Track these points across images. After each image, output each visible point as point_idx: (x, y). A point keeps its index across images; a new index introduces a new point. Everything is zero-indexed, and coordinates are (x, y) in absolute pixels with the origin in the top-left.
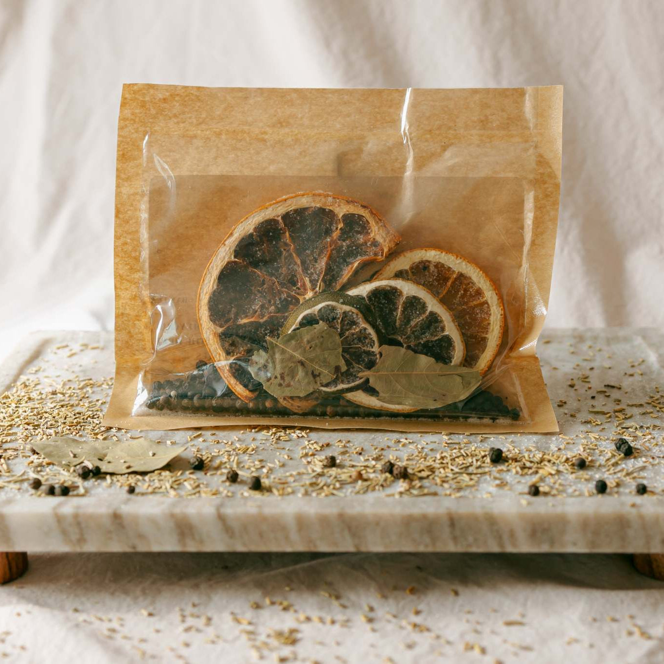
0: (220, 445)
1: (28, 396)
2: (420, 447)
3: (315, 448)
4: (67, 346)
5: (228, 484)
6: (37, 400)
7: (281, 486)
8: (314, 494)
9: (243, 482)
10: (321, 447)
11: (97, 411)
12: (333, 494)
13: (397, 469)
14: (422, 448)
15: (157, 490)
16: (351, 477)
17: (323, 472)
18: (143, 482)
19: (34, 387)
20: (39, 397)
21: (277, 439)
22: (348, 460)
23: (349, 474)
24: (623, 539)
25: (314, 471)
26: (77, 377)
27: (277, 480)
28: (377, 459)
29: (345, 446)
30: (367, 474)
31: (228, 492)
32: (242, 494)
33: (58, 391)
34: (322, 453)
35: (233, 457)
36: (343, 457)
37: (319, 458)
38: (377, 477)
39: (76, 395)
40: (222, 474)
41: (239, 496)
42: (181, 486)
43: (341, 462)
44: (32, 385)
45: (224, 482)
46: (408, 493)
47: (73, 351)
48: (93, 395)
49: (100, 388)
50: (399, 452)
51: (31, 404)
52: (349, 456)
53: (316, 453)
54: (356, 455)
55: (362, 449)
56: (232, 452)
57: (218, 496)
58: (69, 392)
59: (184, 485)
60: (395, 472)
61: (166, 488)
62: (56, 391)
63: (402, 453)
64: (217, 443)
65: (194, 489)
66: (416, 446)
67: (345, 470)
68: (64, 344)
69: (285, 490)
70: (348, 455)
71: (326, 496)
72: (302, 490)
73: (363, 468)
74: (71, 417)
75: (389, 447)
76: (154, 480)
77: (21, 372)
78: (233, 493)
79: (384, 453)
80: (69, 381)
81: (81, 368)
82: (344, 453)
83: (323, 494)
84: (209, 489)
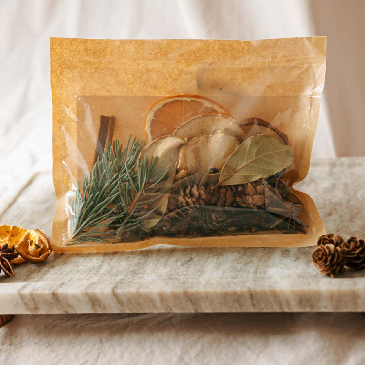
24: (355, 304)
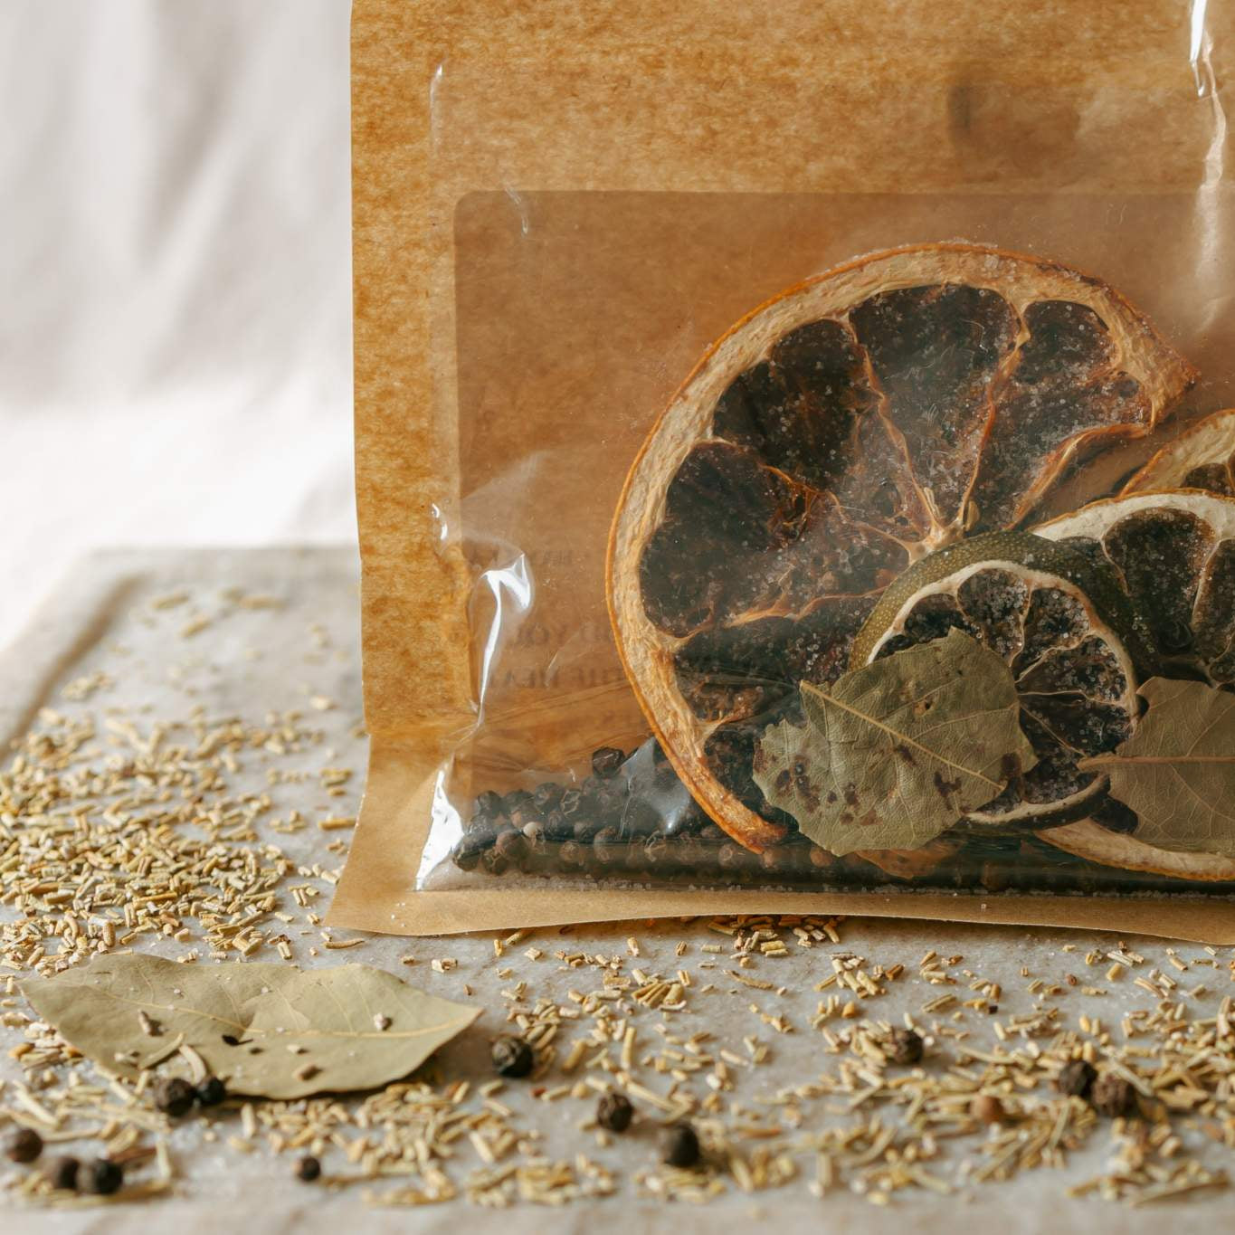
0: (585, 971)
1: (51, 788)
2: (1168, 985)
3: (861, 989)
4: (183, 599)
5: (600, 1136)
6: (80, 798)
7: (759, 1149)
8: (858, 1186)
9: (647, 1130)
10: (876, 982)
11: (243, 839)
12: (913, 1183)
13: (1105, 1087)
14: (1173, 988)
15: (387, 1169)
16: (967, 1107)
17: (885, 1087)
18: (349, 1128)
19: (75, 751)
20: (84, 790)
21: (752, 951)
22: (958, 1037)
23: (962, 1099)
25: (859, 1084)
26: (201, 711)
27: (747, 1121)
28: (1044, 1033)
29: (948, 981)
30: (1016, 1096)
31: (601, 1174)
32: (642, 1182)
33: (140, 767)
34: (883, 1005)
35: (621, 1023)
36: (942, 1022)
37: (871, 1034)
38: (1044, 1109)
39: (188, 779)
40: (588, 1094)
41: (632, 1188)
42: (461, 1148)
43: (937, 1044)
44: (71, 744)
45: (588, 1128)
46: (1140, 1178)
47: (200, 618)
48: (238, 779)
49: (256, 755)
50: (1106, 1001)
51: (54, 820)
52: (961, 1019)
53: (864, 1004)
54: (981, 1015)
55: (999, 992)
56: (618, 1004)
57: (570, 1191)
58: (170, 768)
59: (471, 1144)
60: (1100, 1098)
61: (415, 1160)
62: (133, 766)
63: (1115, 1006)
64: (578, 965)
65: (500, 1159)
66: (1156, 977)
67: (949, 1080)
68: (176, 592)
69: (772, 1166)
70: (957, 1015)
71: (895, 1188)
72: (822, 1168)
73: (1001, 1070)
74: (165, 866)
75: (1075, 981)
76: (383, 1121)
77: (45, 694)
78: (615, 1176)
79: (1063, 1005)
80: (177, 727)
81: (215, 679)
82: (946, 1007)
83: (885, 1184)
84: (544, 1161)
